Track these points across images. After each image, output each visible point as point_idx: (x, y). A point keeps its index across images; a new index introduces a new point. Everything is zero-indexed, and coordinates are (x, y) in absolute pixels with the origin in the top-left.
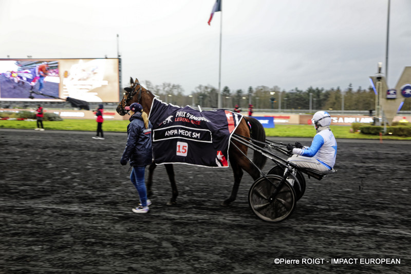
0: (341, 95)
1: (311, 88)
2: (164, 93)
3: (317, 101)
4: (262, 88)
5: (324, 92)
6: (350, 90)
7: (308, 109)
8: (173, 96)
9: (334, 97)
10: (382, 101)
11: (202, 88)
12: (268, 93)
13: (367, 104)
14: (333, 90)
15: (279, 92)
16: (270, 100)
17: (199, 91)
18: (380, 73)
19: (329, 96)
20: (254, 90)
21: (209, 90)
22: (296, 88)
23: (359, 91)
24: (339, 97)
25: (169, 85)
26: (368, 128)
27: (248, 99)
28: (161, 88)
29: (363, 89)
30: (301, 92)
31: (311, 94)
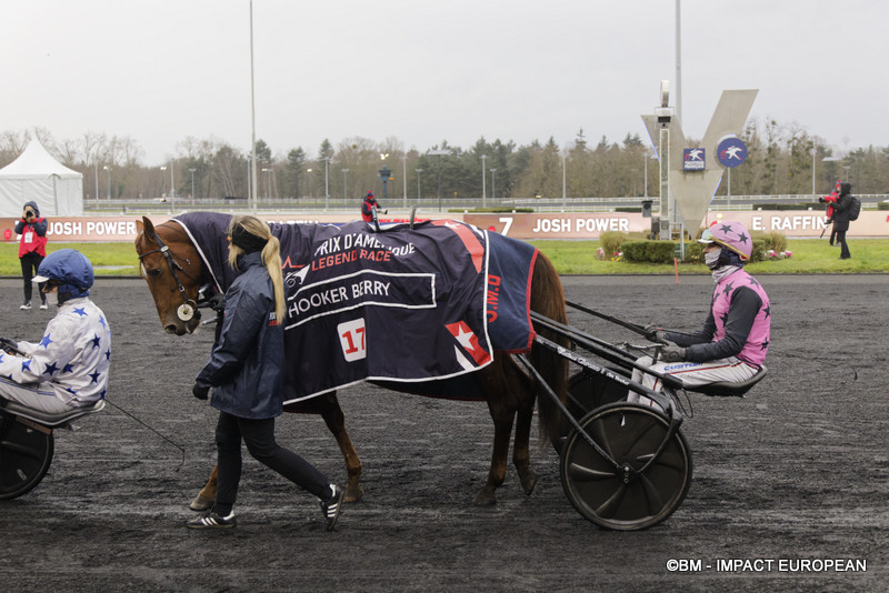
0: (557, 158)
1: (483, 141)
2: (89, 162)
3: (500, 175)
4: (356, 143)
5: (515, 150)
6: (581, 144)
7: (480, 196)
8: (116, 168)
9: (542, 165)
10: (674, 176)
11: (195, 145)
12: (372, 156)
13: (622, 179)
14: (536, 144)
15: (401, 153)
16: (379, 175)
17: (186, 154)
18: (665, 105)
19: (529, 162)
20: (336, 148)
21: (214, 151)
22: (445, 143)
23: (602, 146)
24: (554, 164)
25: (102, 139)
26: (643, 247)
27: (320, 174)
28: (81, 149)
29: (610, 142)
30: (456, 151)
31: (484, 157)
